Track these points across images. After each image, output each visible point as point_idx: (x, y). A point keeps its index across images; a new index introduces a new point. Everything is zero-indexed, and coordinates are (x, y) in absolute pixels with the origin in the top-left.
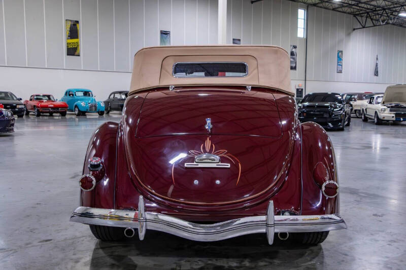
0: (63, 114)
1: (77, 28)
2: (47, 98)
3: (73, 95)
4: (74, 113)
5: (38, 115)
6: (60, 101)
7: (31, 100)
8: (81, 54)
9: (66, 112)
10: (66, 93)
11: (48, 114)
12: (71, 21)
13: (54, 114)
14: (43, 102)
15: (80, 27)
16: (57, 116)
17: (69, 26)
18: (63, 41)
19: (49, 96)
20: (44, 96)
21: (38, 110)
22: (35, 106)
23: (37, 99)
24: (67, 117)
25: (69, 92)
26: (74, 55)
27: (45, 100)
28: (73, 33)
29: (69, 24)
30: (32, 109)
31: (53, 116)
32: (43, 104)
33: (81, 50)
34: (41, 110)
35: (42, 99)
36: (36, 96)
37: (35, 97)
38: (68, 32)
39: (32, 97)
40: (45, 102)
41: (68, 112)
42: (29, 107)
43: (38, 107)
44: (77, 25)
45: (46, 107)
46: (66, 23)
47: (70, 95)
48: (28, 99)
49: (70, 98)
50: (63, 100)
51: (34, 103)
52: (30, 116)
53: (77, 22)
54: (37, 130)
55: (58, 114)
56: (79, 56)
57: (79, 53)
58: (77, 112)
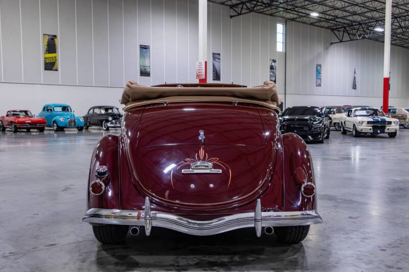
0: (41, 130)
1: (54, 43)
2: (24, 114)
3: (51, 110)
4: (52, 128)
5: (16, 131)
6: (37, 116)
7: (7, 116)
8: (59, 69)
9: (44, 127)
10: (44, 108)
11: (25, 130)
12: (48, 35)
13: (31, 130)
14: (20, 117)
15: (58, 42)
16: (34, 132)
17: (47, 41)
18: (41, 55)
19: (26, 112)
20: (21, 111)
21: (15, 126)
22: (11, 122)
23: (14, 115)
24: (46, 132)
25: (47, 107)
26: (51, 69)
27: (22, 115)
28: (51, 47)
29: (47, 38)
30: (8, 125)
31: (31, 132)
32: (20, 120)
33: (60, 64)
34: (18, 126)
35: (19, 115)
36: (13, 111)
37: (12, 113)
38: (46, 47)
39: (9, 113)
40: (22, 118)
41: (46, 128)
42: (5, 123)
43: (15, 123)
44: (55, 39)
45: (24, 123)
46: (44, 38)
47: (48, 110)
48: (5, 116)
49: (47, 113)
50: (40, 115)
51: (12, 119)
52: (6, 132)
53: (55, 36)
54: (13, 146)
55: (36, 130)
56: (57, 70)
57: (57, 68)
58: (55, 128)
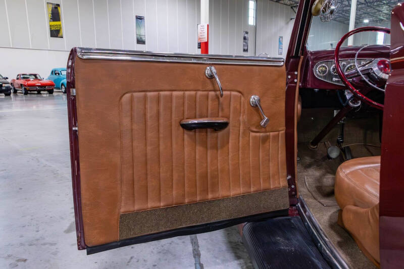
0: (51, 92)
1: (58, 11)
2: (33, 77)
3: (59, 74)
4: (61, 90)
5: (26, 93)
6: (46, 79)
7: (18, 79)
8: (64, 36)
9: (53, 90)
10: (52, 72)
11: (36, 92)
12: (52, 4)
13: (42, 92)
14: (29, 80)
15: (61, 10)
16: (45, 94)
17: (51, 9)
18: (46, 24)
19: (35, 75)
20: (30, 75)
21: (25, 89)
22: (21, 85)
23: (24, 78)
24: (54, 94)
25: (55, 71)
26: (57, 37)
27: (32, 78)
28: (55, 16)
29: (51, 7)
30: (19, 87)
31: (41, 94)
32: (29, 83)
33: (64, 32)
34: (28, 88)
35: (28, 78)
36: (23, 75)
37: (22, 76)
38: (50, 15)
39: (19, 76)
40: (32, 81)
41: (55, 90)
42: (16, 86)
43: (25, 86)
44: (59, 8)
45: (34, 85)
46: (48, 6)
47: (56, 74)
48: (15, 78)
49: (56, 77)
50: (49, 78)
51: (22, 82)
52: (18, 94)
53: (59, 5)
54: (25, 109)
55: (46, 92)
56: (62, 37)
57: (62, 35)
58: (63, 90)
